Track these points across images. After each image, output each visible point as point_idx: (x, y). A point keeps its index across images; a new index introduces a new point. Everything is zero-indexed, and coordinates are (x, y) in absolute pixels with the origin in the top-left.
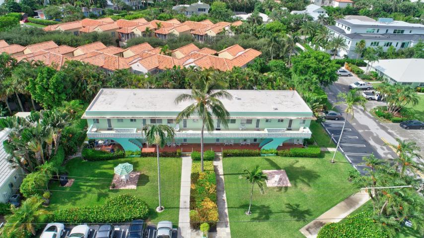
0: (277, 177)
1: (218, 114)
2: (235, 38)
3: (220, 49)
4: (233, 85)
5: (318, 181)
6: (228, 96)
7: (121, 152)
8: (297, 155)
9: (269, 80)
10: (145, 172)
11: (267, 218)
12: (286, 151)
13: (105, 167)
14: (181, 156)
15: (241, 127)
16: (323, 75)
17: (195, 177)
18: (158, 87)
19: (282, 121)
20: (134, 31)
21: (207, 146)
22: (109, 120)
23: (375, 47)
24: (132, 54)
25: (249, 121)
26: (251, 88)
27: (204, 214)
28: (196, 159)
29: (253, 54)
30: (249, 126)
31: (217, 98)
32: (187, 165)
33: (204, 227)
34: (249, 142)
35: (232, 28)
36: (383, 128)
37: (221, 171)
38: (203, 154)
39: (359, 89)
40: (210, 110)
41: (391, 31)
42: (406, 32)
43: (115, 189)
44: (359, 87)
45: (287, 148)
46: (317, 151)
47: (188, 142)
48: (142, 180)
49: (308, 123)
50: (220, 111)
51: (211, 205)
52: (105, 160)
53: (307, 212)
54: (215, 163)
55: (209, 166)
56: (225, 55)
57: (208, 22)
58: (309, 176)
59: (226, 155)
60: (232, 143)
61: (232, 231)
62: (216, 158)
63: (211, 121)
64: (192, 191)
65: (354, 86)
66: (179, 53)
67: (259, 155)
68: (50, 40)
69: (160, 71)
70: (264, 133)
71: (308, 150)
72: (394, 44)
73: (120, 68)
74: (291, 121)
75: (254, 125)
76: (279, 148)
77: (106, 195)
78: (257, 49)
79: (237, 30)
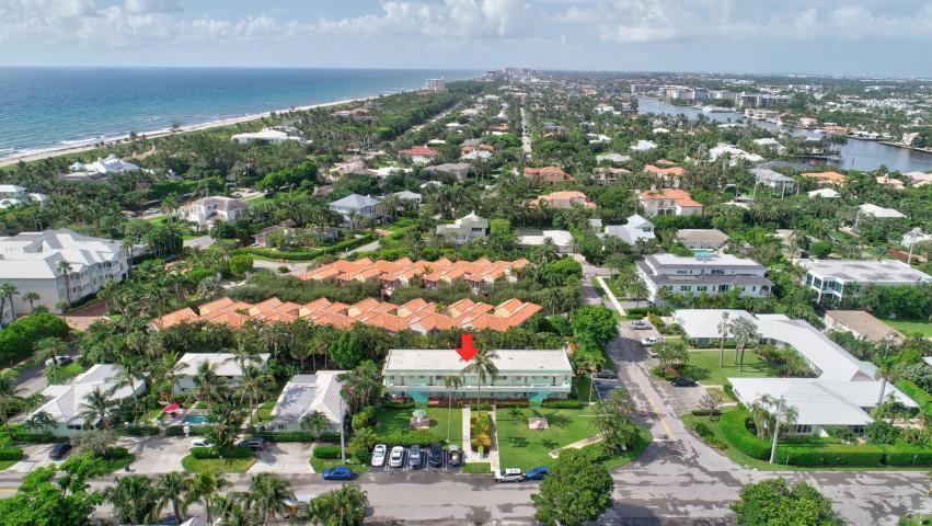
0: (538, 422)
1: (490, 371)
2: (516, 287)
3: (496, 303)
4: (506, 346)
5: (571, 426)
6: (497, 357)
7: (412, 404)
8: (559, 407)
9: (540, 340)
10: (434, 418)
11: (525, 446)
12: (551, 404)
13: (402, 415)
14: (461, 407)
15: (511, 383)
16: (600, 333)
17: (473, 421)
18: (439, 348)
19: (546, 377)
20: (400, 277)
21: (483, 400)
22: (403, 377)
23: (684, 293)
24: (409, 313)
25: (519, 378)
26: (523, 348)
27: (480, 441)
28: (474, 409)
29: (531, 309)
30: (518, 382)
31: (490, 359)
32: (467, 414)
33: (481, 449)
34: (519, 396)
35: (513, 271)
36: (654, 386)
37: (494, 418)
38: (479, 405)
39: (649, 346)
40: (485, 368)
41: (709, 272)
42: (727, 272)
43: (413, 428)
44: (649, 343)
45: (551, 400)
46: (576, 403)
47: (467, 397)
48: (432, 423)
49: (570, 379)
50: (492, 370)
51: (486, 436)
52: (400, 409)
53: (557, 444)
54: (490, 413)
55: (485, 414)
56: (502, 311)
57: (484, 262)
58: (563, 421)
59: (498, 407)
60: (505, 397)
61: (500, 454)
62: (491, 409)
63: (484, 377)
64: (472, 429)
65: (644, 342)
66: (454, 310)
67: (527, 406)
68: (318, 297)
69: (438, 331)
70: (531, 388)
71: (570, 403)
72: (710, 288)
73: (401, 329)
74: (554, 378)
75: (523, 381)
76: (544, 401)
77: (407, 432)
78: (537, 302)
79: (519, 274)
